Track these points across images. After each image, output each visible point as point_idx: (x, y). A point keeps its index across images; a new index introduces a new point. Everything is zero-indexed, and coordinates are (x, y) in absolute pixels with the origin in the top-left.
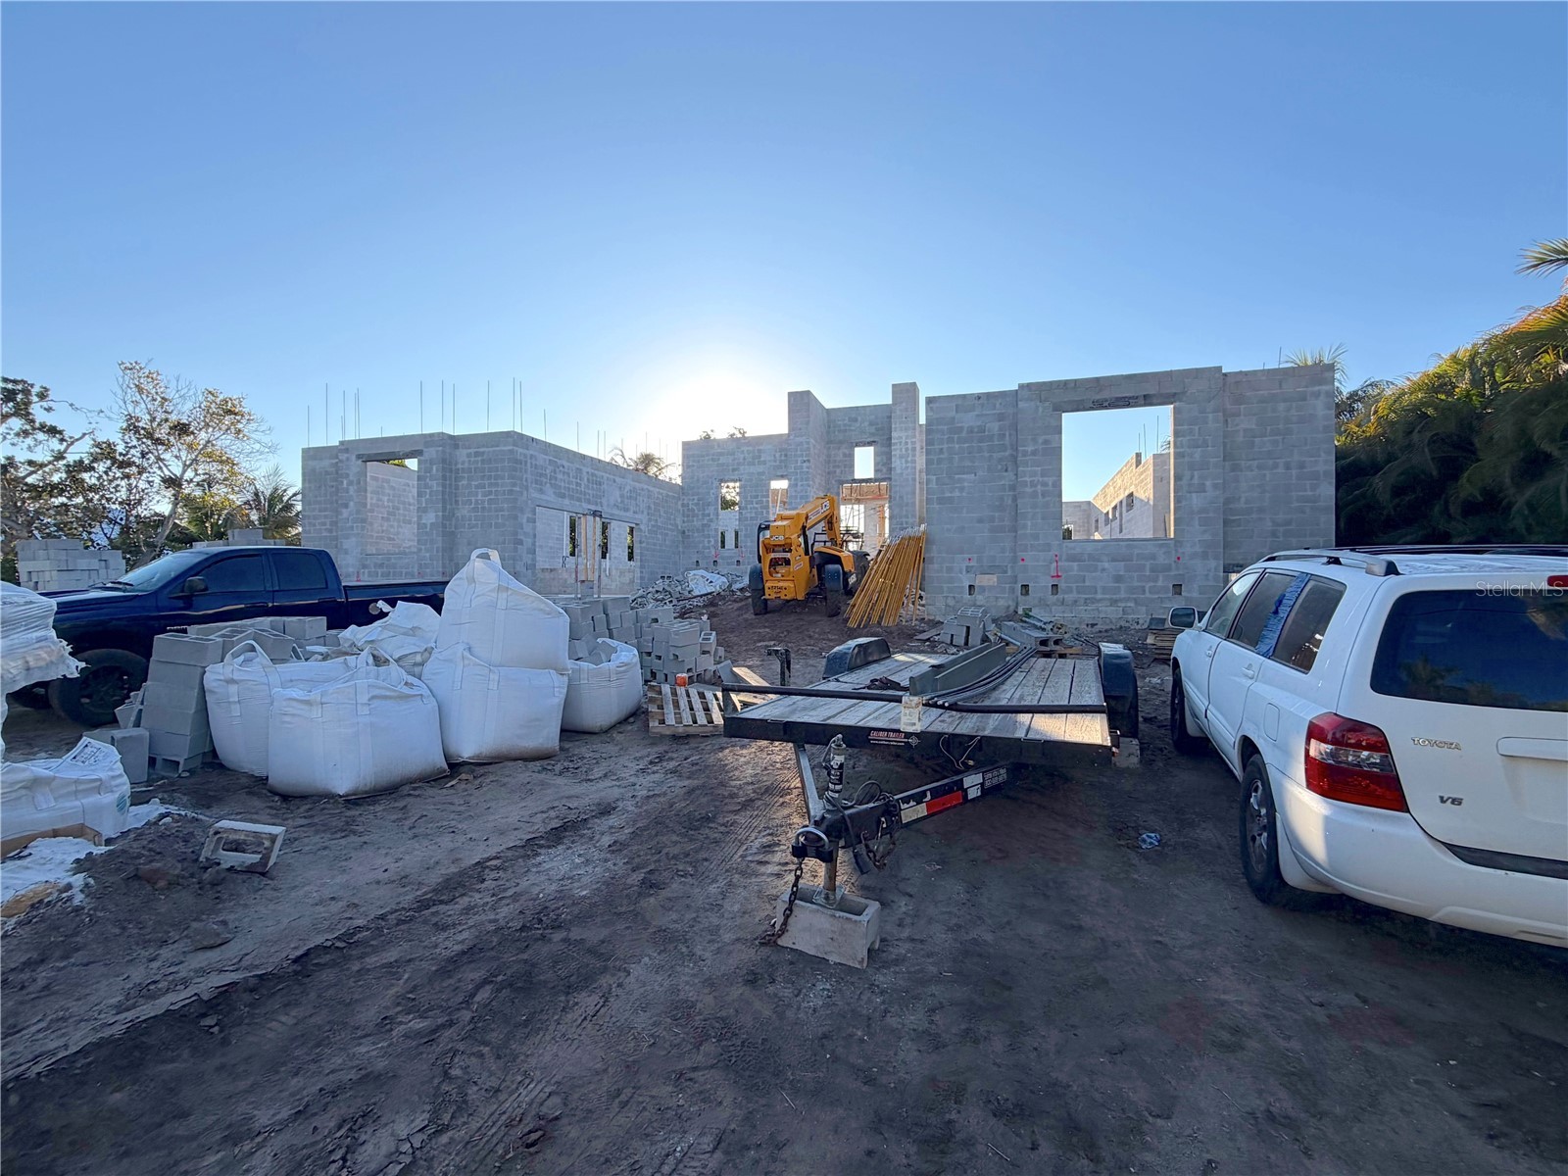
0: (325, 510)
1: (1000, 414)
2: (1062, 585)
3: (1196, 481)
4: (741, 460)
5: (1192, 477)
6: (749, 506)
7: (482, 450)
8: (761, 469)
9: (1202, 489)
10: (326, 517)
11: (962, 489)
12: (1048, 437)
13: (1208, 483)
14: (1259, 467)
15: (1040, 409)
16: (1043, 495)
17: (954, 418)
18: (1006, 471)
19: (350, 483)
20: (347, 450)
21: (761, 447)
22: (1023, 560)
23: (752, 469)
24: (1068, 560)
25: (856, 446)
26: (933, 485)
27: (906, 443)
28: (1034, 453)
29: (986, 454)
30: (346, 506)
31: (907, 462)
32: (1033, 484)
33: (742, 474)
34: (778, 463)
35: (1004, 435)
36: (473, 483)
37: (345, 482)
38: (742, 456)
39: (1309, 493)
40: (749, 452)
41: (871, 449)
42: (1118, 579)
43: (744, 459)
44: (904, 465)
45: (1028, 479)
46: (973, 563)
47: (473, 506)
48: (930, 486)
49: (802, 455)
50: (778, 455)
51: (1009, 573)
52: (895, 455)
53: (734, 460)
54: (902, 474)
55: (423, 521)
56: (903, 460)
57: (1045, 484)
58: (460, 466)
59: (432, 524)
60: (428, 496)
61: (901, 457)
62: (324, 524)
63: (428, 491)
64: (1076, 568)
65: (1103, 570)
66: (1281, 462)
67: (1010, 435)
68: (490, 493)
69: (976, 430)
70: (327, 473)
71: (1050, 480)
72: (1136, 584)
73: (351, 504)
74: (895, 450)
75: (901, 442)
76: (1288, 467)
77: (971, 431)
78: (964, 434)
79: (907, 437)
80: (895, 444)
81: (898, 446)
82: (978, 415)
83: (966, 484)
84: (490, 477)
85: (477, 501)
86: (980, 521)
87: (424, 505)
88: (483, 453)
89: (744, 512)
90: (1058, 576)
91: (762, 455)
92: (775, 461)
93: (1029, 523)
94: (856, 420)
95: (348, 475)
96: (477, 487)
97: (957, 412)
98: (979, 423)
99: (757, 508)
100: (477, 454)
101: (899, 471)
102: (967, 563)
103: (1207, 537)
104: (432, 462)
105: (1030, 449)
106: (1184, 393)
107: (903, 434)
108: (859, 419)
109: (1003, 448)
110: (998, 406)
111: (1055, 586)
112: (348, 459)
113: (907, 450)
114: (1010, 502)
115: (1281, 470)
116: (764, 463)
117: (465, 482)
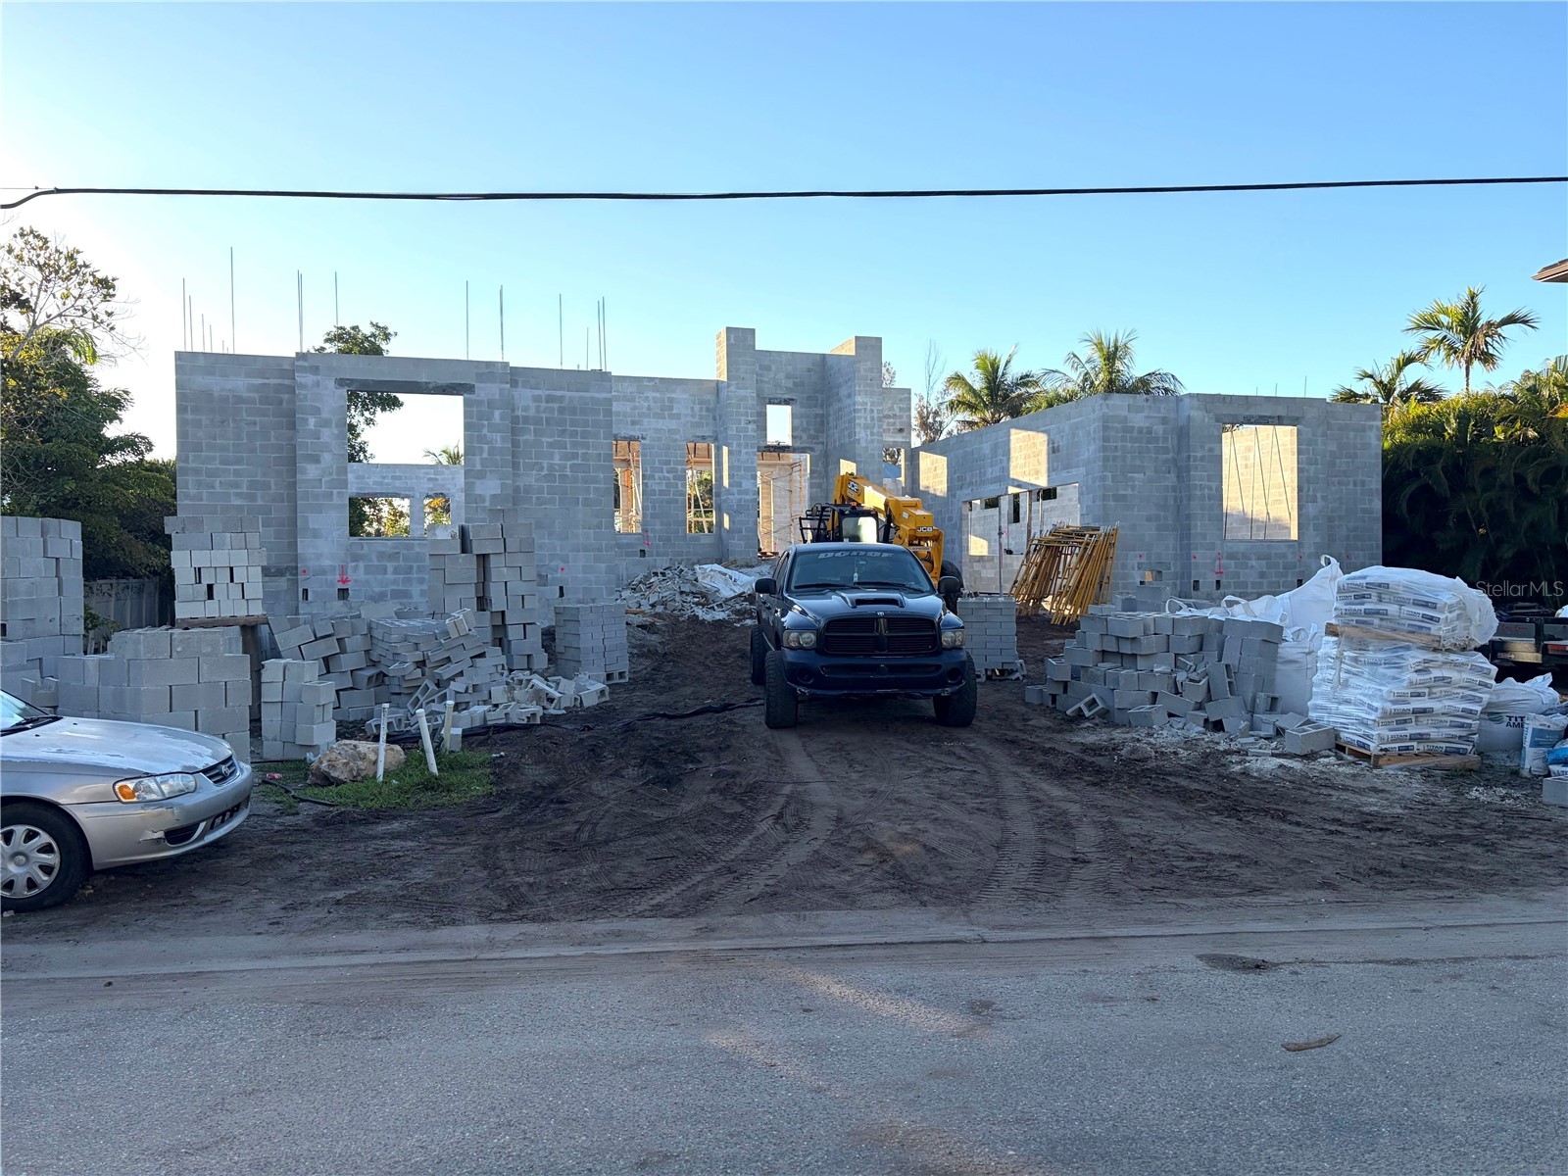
0: (238, 461)
1: (1163, 418)
2: (1224, 581)
3: (1311, 493)
4: (644, 410)
5: (1309, 490)
6: (657, 475)
7: (559, 393)
8: (673, 424)
9: (1314, 500)
10: (237, 473)
11: (1133, 488)
12: (1212, 445)
13: (1319, 495)
14: (1339, 483)
15: (1206, 420)
16: (1209, 499)
17: (1126, 417)
18: (1169, 473)
19: (326, 423)
20: (315, 370)
21: (673, 395)
22: (1195, 557)
23: (662, 424)
24: (1227, 558)
25: (770, 403)
26: (1109, 482)
27: (872, 411)
28: (1202, 459)
29: (1154, 456)
30: (316, 460)
31: (872, 434)
32: (1202, 488)
33: (645, 430)
34: (697, 420)
35: (1168, 438)
36: (543, 439)
37: (312, 421)
38: (646, 404)
39: (1368, 506)
40: (655, 400)
41: (788, 408)
42: (1262, 575)
43: (649, 408)
44: (869, 438)
45: (1197, 482)
46: (1143, 560)
47: (545, 472)
48: (1107, 483)
49: (746, 414)
50: (697, 408)
51: (1172, 570)
52: (859, 424)
53: (634, 408)
54: (867, 448)
55: (478, 492)
56: (869, 431)
57: (1210, 489)
58: (519, 413)
59: (494, 496)
60: (485, 455)
61: (866, 427)
62: (237, 485)
63: (486, 447)
64: (1233, 565)
65: (1252, 567)
66: (1351, 479)
67: (1172, 438)
68: (575, 456)
69: (1145, 431)
70: (240, 400)
71: (1214, 485)
72: (1274, 579)
73: (326, 457)
74: (860, 417)
75: (865, 409)
76: (1355, 485)
77: (1140, 430)
78: (1135, 434)
79: (873, 404)
80: (859, 411)
81: (862, 414)
82: (1147, 417)
83: (1137, 483)
84: (574, 434)
85: (551, 467)
86: (1149, 519)
87: (479, 467)
88: (562, 398)
89: (650, 482)
90: (1221, 573)
91: (675, 405)
92: (693, 416)
93: (1199, 523)
94: (768, 368)
95: (317, 411)
96: (551, 445)
97: (1129, 411)
98: (1148, 425)
99: (668, 479)
100: (549, 399)
101: (863, 444)
102: (1138, 560)
103: (1318, 540)
104: (491, 404)
105: (1199, 454)
106: (1303, 417)
107: (868, 400)
108: (773, 367)
109: (1166, 450)
110: (1162, 410)
111: (1218, 582)
112: (318, 384)
113: (872, 419)
114: (1172, 502)
115: (1351, 486)
116: (678, 417)
117: (530, 437)
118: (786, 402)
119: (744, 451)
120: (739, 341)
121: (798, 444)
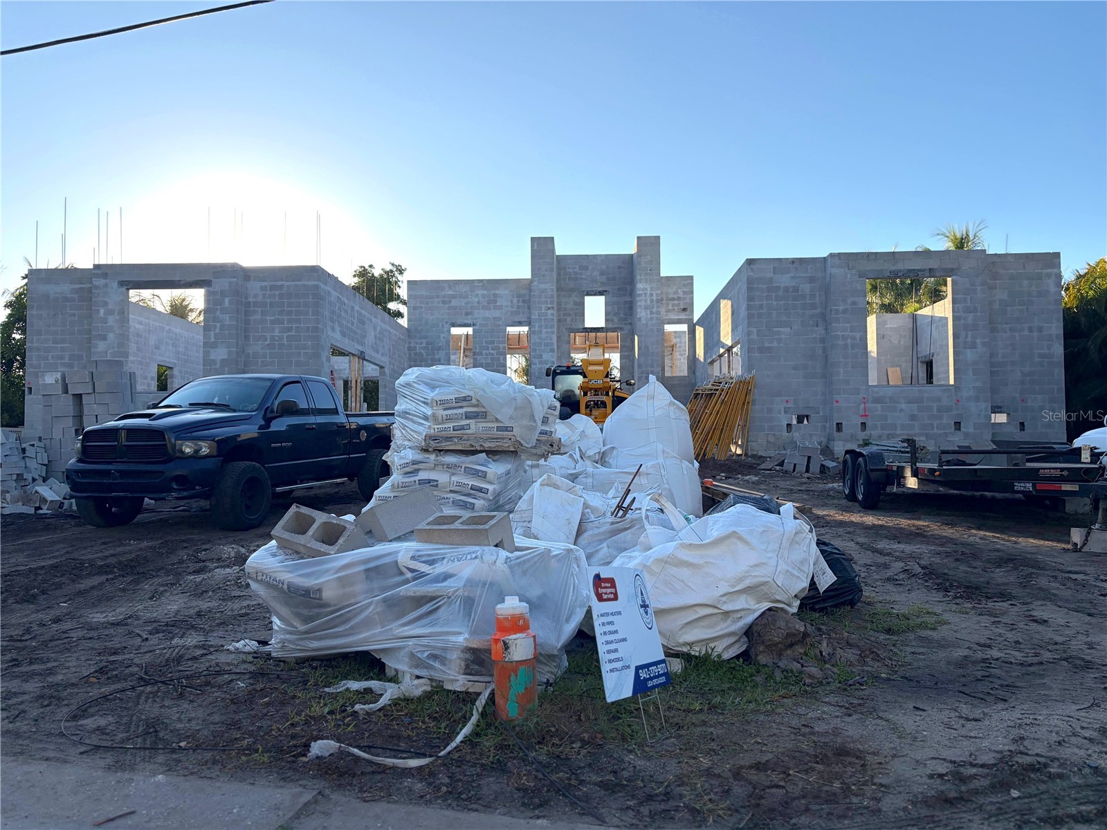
0: (63, 341)
1: (810, 277)
2: (869, 423)
3: (969, 339)
4: (475, 304)
5: (967, 336)
6: (484, 352)
7: (279, 283)
8: (497, 313)
9: (973, 346)
10: (63, 349)
11: (779, 341)
12: (856, 299)
13: (978, 341)
14: (1011, 330)
15: (849, 276)
16: (853, 348)
17: (771, 279)
18: (817, 326)
19: (111, 312)
20: (105, 276)
21: (497, 292)
22: (837, 402)
23: (488, 314)
24: (873, 402)
25: (588, 295)
26: (754, 336)
27: (651, 295)
28: (845, 311)
29: (801, 312)
30: (104, 338)
31: (652, 313)
32: (844, 338)
33: (476, 319)
34: (515, 309)
35: (815, 295)
36: (268, 318)
37: (102, 311)
38: (476, 300)
39: (1047, 351)
40: (484, 296)
41: (603, 298)
42: (913, 417)
43: (478, 303)
44: (649, 316)
45: (839, 333)
46: (790, 405)
47: (268, 342)
48: (752, 337)
49: (546, 302)
50: (515, 300)
51: (821, 413)
52: (640, 306)
53: (466, 303)
54: (647, 324)
55: (212, 357)
56: (648, 312)
57: (853, 338)
58: (251, 300)
59: (222, 361)
60: (217, 331)
61: (646, 308)
62: (61, 358)
63: (218, 325)
64: (879, 408)
65: (902, 410)
66: (1026, 326)
67: (820, 295)
68: (290, 329)
69: (791, 290)
70: (66, 299)
71: (858, 335)
72: (927, 422)
73: (111, 336)
74: (641, 301)
75: (646, 294)
76: (1030, 330)
77: (786, 289)
78: (781, 293)
79: (652, 289)
80: (639, 295)
81: (643, 297)
82: (792, 277)
83: (783, 336)
84: (290, 313)
85: (273, 338)
86: (795, 368)
87: (213, 340)
88: (282, 286)
89: (478, 358)
90: (866, 416)
91: (498, 299)
92: (512, 307)
93: (841, 371)
94: (586, 268)
95: (106, 304)
96: (273, 322)
97: (774, 273)
98: (794, 284)
99: (493, 354)
100: (273, 288)
101: (644, 321)
102: (785, 405)
103: (977, 384)
104: (223, 294)
105: (841, 308)
106: (959, 269)
107: (648, 286)
108: (590, 268)
109: (813, 306)
110: (809, 270)
111: (863, 424)
112: (106, 285)
113: (652, 301)
114: (820, 352)
115: (1026, 333)
116: (500, 307)
117: (258, 317)
118: (601, 293)
119: (544, 331)
120: (542, 247)
121: (610, 326)
